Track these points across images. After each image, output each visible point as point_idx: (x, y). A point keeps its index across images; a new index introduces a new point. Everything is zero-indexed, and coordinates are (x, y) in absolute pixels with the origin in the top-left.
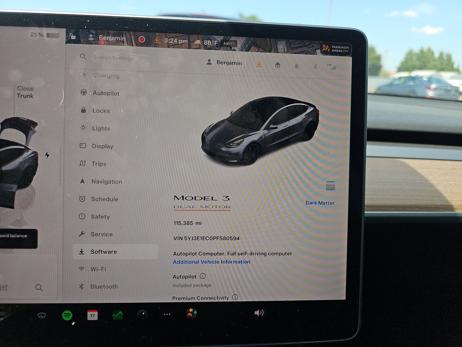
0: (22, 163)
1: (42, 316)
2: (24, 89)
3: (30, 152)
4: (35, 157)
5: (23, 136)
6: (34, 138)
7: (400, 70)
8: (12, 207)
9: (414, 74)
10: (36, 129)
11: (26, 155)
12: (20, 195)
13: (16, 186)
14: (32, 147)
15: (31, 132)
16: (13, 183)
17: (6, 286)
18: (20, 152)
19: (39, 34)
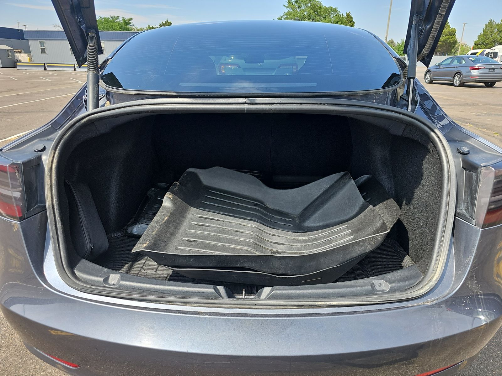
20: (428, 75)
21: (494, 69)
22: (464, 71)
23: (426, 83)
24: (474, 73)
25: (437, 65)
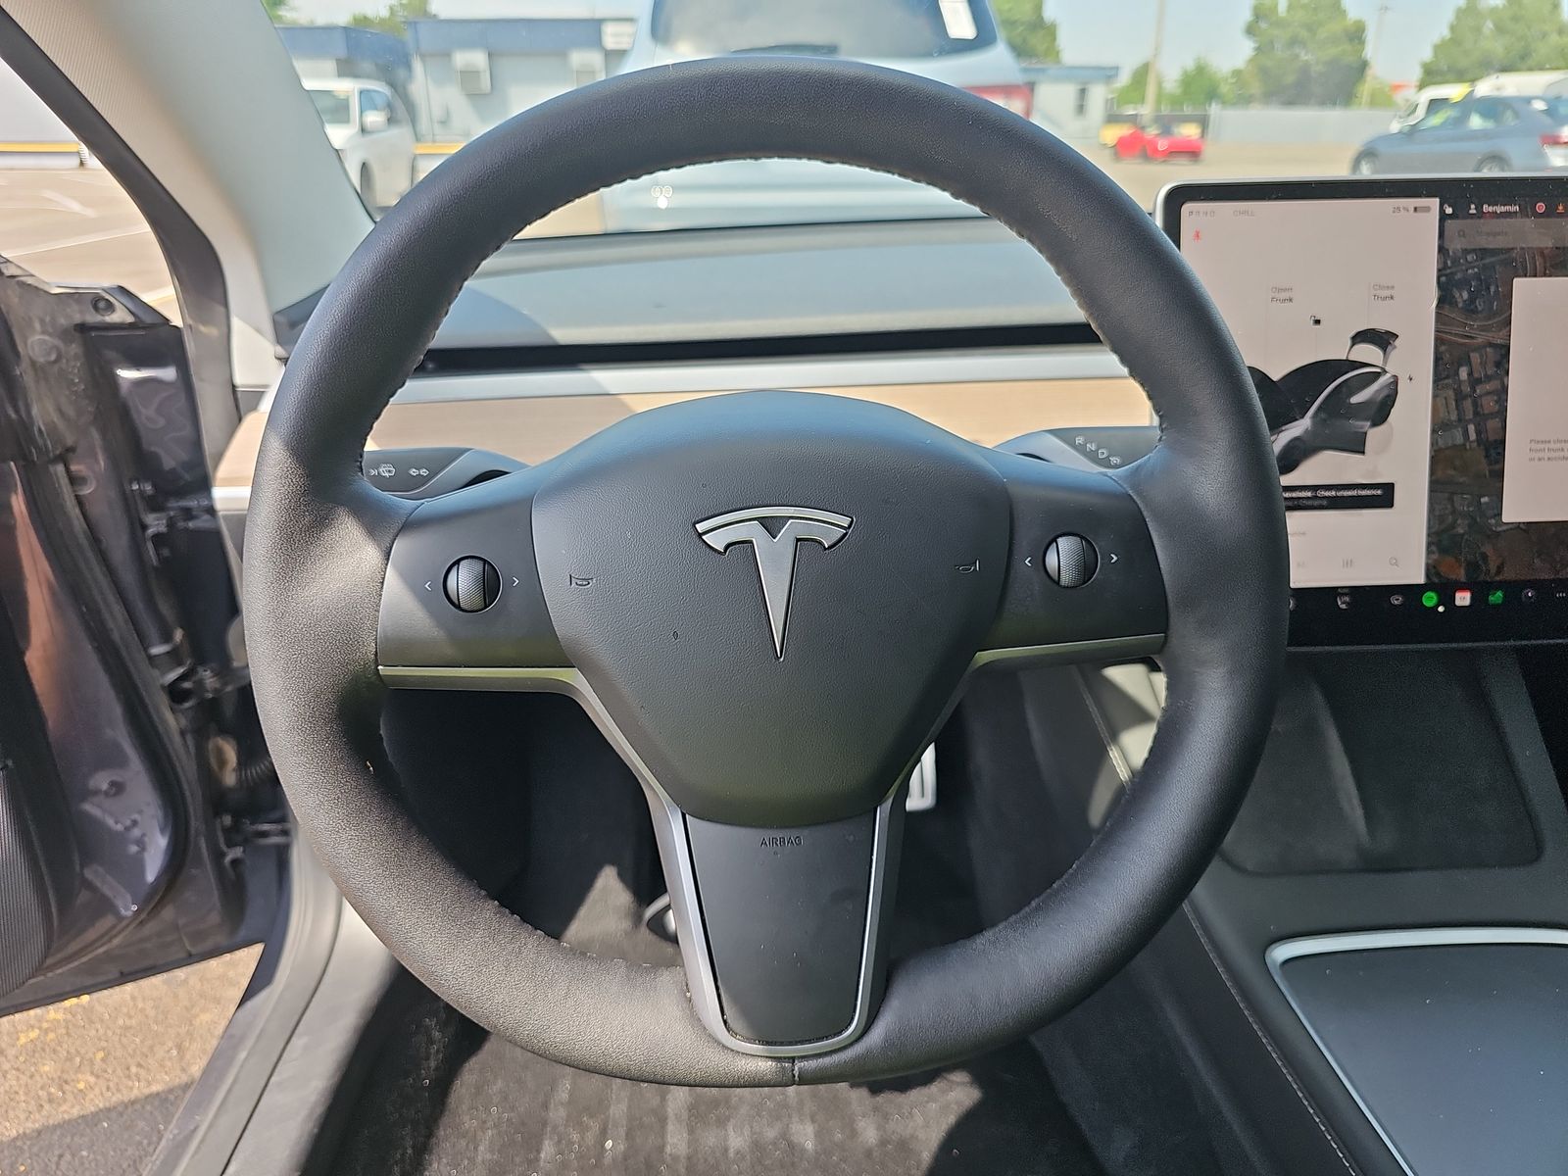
0: (1377, 391)
1: (1397, 600)
2: (1381, 287)
3: (1388, 375)
4: (1395, 381)
5: (1381, 353)
6: (1394, 355)
7: (1431, 75)
8: (1363, 453)
10: (1397, 342)
11: (1383, 380)
12: (1374, 435)
13: (1369, 423)
14: (1392, 369)
15: (1389, 347)
16: (1366, 419)
17: (1351, 561)
18: (1377, 375)
19: (1404, 208)
20: (1365, 169)
24: (1557, 157)
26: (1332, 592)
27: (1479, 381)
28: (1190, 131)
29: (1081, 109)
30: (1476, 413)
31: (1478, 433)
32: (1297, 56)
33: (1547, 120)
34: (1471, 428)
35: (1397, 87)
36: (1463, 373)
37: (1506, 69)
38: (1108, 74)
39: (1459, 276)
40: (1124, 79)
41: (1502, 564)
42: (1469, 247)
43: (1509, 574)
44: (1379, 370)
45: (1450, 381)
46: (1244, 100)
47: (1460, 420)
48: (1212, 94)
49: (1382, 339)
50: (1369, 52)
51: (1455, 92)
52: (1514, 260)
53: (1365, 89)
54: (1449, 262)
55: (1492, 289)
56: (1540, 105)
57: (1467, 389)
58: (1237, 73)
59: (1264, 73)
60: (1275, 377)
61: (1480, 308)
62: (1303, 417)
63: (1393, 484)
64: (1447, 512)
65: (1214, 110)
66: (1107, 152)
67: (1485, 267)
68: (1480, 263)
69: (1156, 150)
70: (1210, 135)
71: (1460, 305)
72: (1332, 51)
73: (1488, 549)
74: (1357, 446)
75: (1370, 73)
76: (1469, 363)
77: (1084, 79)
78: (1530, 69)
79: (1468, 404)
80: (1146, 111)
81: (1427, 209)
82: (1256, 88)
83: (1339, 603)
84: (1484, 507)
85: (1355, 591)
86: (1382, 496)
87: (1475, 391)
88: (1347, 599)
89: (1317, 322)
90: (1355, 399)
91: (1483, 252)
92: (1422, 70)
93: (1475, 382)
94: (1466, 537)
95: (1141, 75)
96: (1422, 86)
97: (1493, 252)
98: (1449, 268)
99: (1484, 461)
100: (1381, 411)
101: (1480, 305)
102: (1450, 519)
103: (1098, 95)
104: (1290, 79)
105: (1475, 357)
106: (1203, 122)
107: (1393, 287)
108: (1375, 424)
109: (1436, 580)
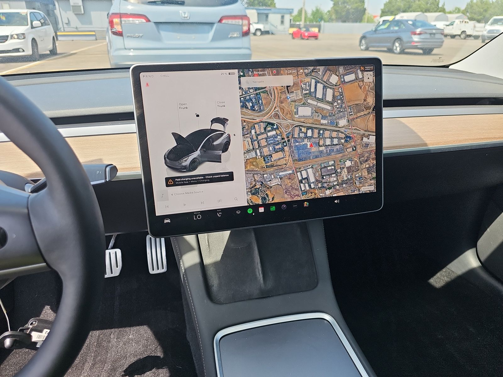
0: (223, 140)
1: (239, 212)
2: (220, 103)
3: (226, 134)
4: (229, 137)
5: (223, 126)
6: (227, 127)
7: (384, 13)
8: (221, 162)
9: (398, 17)
10: (228, 122)
11: (225, 136)
12: (224, 156)
13: (221, 152)
14: (227, 132)
15: (226, 124)
16: (220, 150)
18: (222, 134)
19: (225, 73)
20: (363, 42)
21: (434, 34)
22: (405, 37)
23: (362, 50)
24: (416, 38)
25: (374, 30)
26: (215, 211)
27: (259, 135)
28: (316, 30)
29: (282, 22)
30: (259, 146)
31: (261, 153)
32: (345, 7)
33: (412, 27)
34: (258, 151)
35: (375, 17)
36: (253, 132)
37: (404, 11)
38: (290, 12)
39: (248, 98)
40: (295, 13)
41: (274, 197)
42: (251, 87)
43: (276, 201)
44: (223, 132)
45: (248, 135)
46: (330, 20)
47: (253, 149)
48: (322, 19)
49: (223, 121)
50: (366, 6)
51: (390, 18)
52: (267, 91)
53: (366, 17)
54: (244, 92)
55: (260, 101)
56: (410, 22)
57: (255, 138)
58: (329, 11)
59: (336, 12)
60: (185, 136)
61: (256, 109)
62: (197, 151)
63: (232, 172)
64: (253, 180)
65: (322, 23)
66: (291, 36)
67: (257, 94)
68: (255, 92)
69: (305, 36)
70: (321, 31)
71: (249, 108)
72: (356, 5)
73: (268, 192)
74: (218, 159)
75: (366, 12)
76: (255, 128)
77: (283, 13)
78: (411, 12)
79: (256, 142)
80: (302, 23)
81: (234, 74)
82: (334, 17)
83: (218, 215)
84: (265, 178)
85: (223, 210)
86: (230, 177)
87: (258, 139)
88: (220, 213)
89: (198, 116)
90: (215, 143)
91: (256, 89)
92: (381, 11)
93: (257, 135)
94: (260, 189)
95: (300, 12)
96: (381, 16)
97: (259, 89)
98: (244, 95)
99: (264, 162)
100: (225, 147)
101: (256, 108)
102: (254, 183)
103: (287, 18)
104: (344, 14)
105: (256, 126)
106: (319, 27)
107: (224, 102)
108: (223, 152)
109: (251, 204)
